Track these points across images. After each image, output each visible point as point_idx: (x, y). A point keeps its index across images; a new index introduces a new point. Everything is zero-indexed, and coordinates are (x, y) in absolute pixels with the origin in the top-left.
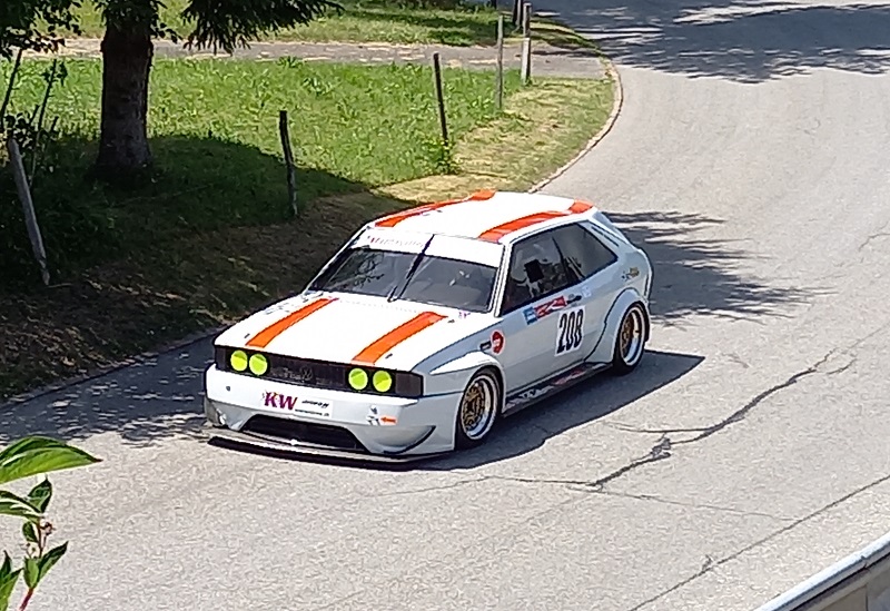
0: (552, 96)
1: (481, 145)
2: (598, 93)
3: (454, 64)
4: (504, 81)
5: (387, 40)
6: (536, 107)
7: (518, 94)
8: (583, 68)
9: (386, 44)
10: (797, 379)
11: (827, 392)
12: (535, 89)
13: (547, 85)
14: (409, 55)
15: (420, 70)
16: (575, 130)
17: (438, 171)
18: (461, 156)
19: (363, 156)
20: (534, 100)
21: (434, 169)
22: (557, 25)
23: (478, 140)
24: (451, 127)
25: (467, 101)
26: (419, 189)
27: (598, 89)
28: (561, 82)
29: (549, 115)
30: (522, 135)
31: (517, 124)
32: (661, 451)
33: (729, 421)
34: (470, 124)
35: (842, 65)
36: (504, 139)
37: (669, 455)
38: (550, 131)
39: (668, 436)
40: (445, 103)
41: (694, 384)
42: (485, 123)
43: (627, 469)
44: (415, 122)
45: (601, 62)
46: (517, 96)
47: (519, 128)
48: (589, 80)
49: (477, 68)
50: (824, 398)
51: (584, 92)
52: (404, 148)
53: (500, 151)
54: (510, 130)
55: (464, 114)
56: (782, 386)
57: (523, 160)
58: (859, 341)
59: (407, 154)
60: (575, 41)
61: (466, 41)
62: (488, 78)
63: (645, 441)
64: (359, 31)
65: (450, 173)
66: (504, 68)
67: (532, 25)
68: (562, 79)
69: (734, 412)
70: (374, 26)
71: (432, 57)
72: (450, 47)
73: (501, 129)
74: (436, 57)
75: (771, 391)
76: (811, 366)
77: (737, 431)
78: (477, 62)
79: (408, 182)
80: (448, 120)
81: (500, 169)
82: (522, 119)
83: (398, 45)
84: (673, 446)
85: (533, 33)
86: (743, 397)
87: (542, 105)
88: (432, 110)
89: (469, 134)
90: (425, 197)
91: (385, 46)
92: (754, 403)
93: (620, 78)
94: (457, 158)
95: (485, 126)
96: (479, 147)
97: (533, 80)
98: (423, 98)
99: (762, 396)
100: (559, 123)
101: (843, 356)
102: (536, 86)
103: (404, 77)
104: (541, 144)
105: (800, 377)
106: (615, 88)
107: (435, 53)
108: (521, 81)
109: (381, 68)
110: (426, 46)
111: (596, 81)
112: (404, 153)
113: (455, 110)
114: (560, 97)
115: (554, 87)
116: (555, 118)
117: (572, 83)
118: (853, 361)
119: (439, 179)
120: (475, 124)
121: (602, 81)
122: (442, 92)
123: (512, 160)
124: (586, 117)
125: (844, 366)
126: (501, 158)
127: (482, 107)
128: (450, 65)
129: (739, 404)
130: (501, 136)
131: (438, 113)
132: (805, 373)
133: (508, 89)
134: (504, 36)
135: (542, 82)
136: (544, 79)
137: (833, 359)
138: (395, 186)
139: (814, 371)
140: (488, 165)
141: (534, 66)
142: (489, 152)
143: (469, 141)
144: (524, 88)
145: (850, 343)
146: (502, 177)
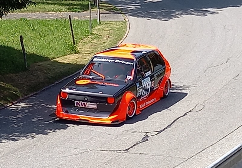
0: (108, 27)
1: (86, 44)
2: (122, 26)
3: (76, 18)
4: (92, 23)
7: (96, 27)
8: (117, 18)
9: (54, 12)
10: (186, 114)
11: (196, 117)
12: (102, 25)
13: (106, 24)
14: (62, 16)
15: (65, 20)
16: (115, 38)
17: (72, 53)
18: (79, 48)
19: (48, 49)
20: (102, 29)
21: (71, 52)
22: (108, 4)
23: (85, 42)
24: (76, 39)
25: (80, 30)
26: (66, 59)
27: (122, 25)
29: (107, 33)
30: (99, 40)
31: (97, 37)
32: (145, 139)
33: (166, 128)
35: (196, 14)
36: (93, 42)
37: (148, 140)
38: (107, 38)
39: (147, 134)
40: (73, 31)
41: (155, 117)
42: (87, 37)
43: (135, 145)
44: (64, 37)
45: (123, 15)
46: (96, 28)
47: (97, 38)
48: (119, 21)
49: (83, 19)
50: (195, 119)
51: (117, 25)
52: (61, 46)
53: (92, 46)
54: (95, 39)
55: (80, 34)
56: (182, 116)
57: (99, 48)
58: (205, 101)
59: (62, 48)
60: (114, 9)
61: (80, 11)
62: (87, 22)
63: (140, 136)
64: (45, 9)
65: (76, 53)
66: (92, 19)
67: (100, 5)
68: (110, 22)
69: (168, 125)
70: (50, 7)
71: (68, 16)
72: (75, 13)
73: (92, 38)
74: (70, 16)
75: (179, 118)
76: (191, 109)
77: (169, 131)
78: (83, 17)
79: (63, 57)
80: (75, 37)
81: (92, 51)
82: (98, 35)
83: (58, 13)
84: (149, 137)
85: (100, 7)
86: (170, 121)
87: (104, 30)
88: (69, 33)
89: (82, 41)
90: (68, 62)
91: (54, 13)
92: (174, 122)
93: (129, 21)
95: (87, 38)
96: (85, 45)
97: (101, 22)
98: (66, 30)
99: (176, 120)
100: (110, 36)
101: (201, 106)
102: (102, 24)
103: (60, 23)
104: (104, 43)
105: (188, 113)
106: (127, 24)
107: (69, 15)
108: (98, 23)
109: (53, 20)
110: (67, 13)
111: (121, 22)
112: (61, 47)
113: (77, 33)
114: (110, 27)
115: (108, 24)
116: (109, 34)
117: (114, 23)
118: (203, 107)
119: (73, 56)
120: (83, 37)
121: (123, 22)
122: (72, 27)
123: (95, 48)
124: (118, 33)
125: (200, 109)
126: (92, 48)
127: (85, 32)
128: (74, 18)
129: (169, 123)
130: (92, 41)
131: (71, 34)
132: (189, 112)
133: (93, 25)
134: (91, 8)
135: (104, 23)
136: (105, 22)
137: (197, 107)
138: (59, 58)
139: (192, 111)
140: (88, 50)
141: (101, 18)
142: (88, 46)
143: (82, 43)
144: (99, 25)
145: (202, 102)
146: (92, 54)
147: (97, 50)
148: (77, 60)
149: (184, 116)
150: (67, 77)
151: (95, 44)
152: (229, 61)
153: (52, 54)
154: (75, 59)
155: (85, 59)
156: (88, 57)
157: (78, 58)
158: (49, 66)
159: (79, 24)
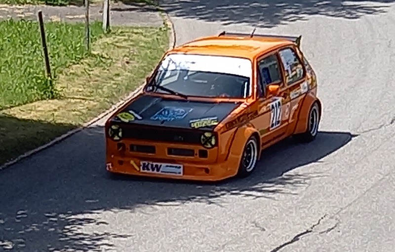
0: (125, 40)
1: (76, 78)
2: (159, 37)
3: (55, 19)
4: (91, 31)
5: (7, 3)
6: (114, 49)
8: (147, 20)
9: (6, 5)
10: (299, 237)
11: (320, 246)
12: (113, 35)
13: (122, 32)
14: (22, 13)
15: (31, 24)
16: (143, 65)
17: (44, 96)
18: (60, 85)
20: (112, 44)
21: (41, 95)
23: (73, 74)
24: (53, 65)
25: (64, 45)
26: (31, 110)
27: (159, 35)
28: (131, 30)
29: (123, 54)
30: (104, 69)
31: (100, 61)
34: (66, 62)
35: (330, 13)
36: (91, 73)
38: (124, 65)
40: (48, 47)
42: (78, 61)
44: (27, 62)
45: (160, 15)
46: (100, 41)
47: (101, 64)
48: (151, 28)
49: (71, 22)
51: (148, 37)
53: (89, 82)
54: (96, 65)
55: (62, 55)
56: (289, 243)
57: (106, 87)
58: (342, 209)
61: (64, 2)
62: (79, 28)
65: (53, 98)
66: (90, 21)
68: (132, 28)
71: (37, 15)
72: (52, 7)
73: (89, 65)
74: (40, 14)
75: (281, 247)
76: (309, 228)
78: (71, 17)
79: (24, 106)
80: (51, 60)
81: (89, 94)
82: (104, 58)
83: (14, 6)
87: (118, 47)
88: (39, 53)
89: (66, 70)
90: (36, 116)
93: (173, 26)
94: (58, 87)
95: (78, 63)
96: (73, 79)
97: (111, 28)
98: (33, 44)
100: (130, 59)
101: (331, 220)
102: (114, 33)
103: (19, 29)
104: (118, 75)
105: (301, 236)
106: (171, 33)
107: (40, 11)
108: (103, 30)
109: (2, 23)
110: (34, 6)
111: (156, 28)
112: (20, 84)
113: (56, 52)
114: (132, 41)
115: (126, 34)
116: (127, 57)
117: (140, 31)
118: (337, 223)
119: (45, 103)
120: (71, 62)
121: (161, 29)
122: (46, 39)
123: (97, 88)
124: (149, 55)
125: (331, 228)
126: (90, 86)
127: (75, 50)
128: (51, 19)
130: (89, 71)
131: (43, 54)
132: (304, 233)
133: (93, 36)
135: (118, 31)
136: (119, 28)
137: (324, 223)
138: (14, 108)
139: (310, 231)
140: (80, 92)
141: (112, 19)
142: (81, 82)
143: (66, 75)
144: (105, 35)
145: (335, 211)
146: (91, 100)
147: (100, 91)
148: (56, 114)
149: (292, 241)
150: (32, 151)
151: (97, 78)
154: (50, 111)
155: (74, 111)
156: (80, 107)
157: (59, 108)
159: (61, 32)
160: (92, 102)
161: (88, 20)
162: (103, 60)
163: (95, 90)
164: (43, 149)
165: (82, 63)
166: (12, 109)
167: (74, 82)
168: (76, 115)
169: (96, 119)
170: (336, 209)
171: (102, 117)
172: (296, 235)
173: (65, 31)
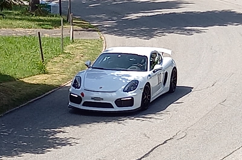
0: (81, 46)
1: (56, 63)
2: (98, 44)
3: (46, 35)
4: (64, 41)
5: (23, 28)
7: (69, 45)
8: (92, 36)
9: (22, 29)
10: (167, 142)
13: (79, 42)
14: (30, 33)
15: (34, 38)
16: (90, 57)
17: (41, 73)
19: (13, 68)
20: (75, 47)
21: (39, 72)
22: (83, 21)
24: (45, 58)
26: (34, 79)
28: (84, 41)
29: (80, 52)
30: (71, 60)
31: (69, 56)
33: (143, 157)
34: (52, 56)
36: (64, 61)
40: (43, 49)
41: (131, 145)
42: (57, 55)
44: (32, 56)
45: (99, 33)
47: (69, 57)
48: (94, 40)
49: (54, 37)
51: (92, 44)
52: (28, 65)
53: (63, 65)
54: (66, 58)
55: (50, 53)
56: (162, 144)
57: (71, 68)
58: (188, 128)
60: (88, 26)
61: (51, 27)
62: (58, 40)
64: (13, 25)
65: (45, 74)
67: (74, 21)
69: (145, 154)
70: (18, 23)
71: (38, 33)
72: (45, 30)
73: (63, 57)
75: (158, 146)
76: (172, 137)
78: (54, 35)
79: (30, 77)
81: (63, 72)
83: (26, 29)
85: (74, 24)
86: (148, 149)
87: (77, 49)
89: (52, 60)
90: (36, 82)
91: (21, 30)
92: (152, 150)
93: (105, 39)
94: (48, 68)
95: (58, 57)
97: (74, 40)
98: (35, 48)
99: (155, 148)
100: (84, 55)
101: (182, 133)
102: (76, 43)
103: (29, 40)
104: (77, 62)
105: (168, 141)
106: (104, 43)
107: (39, 31)
108: (70, 41)
109: (20, 37)
110: (36, 29)
111: (97, 40)
112: (29, 67)
113: (47, 51)
114: (84, 46)
115: (82, 43)
116: (82, 53)
117: (88, 41)
118: (186, 135)
119: (41, 76)
120: (54, 56)
121: (99, 40)
122: (42, 45)
123: (67, 68)
124: (93, 53)
125: (182, 137)
126: (63, 68)
127: (56, 50)
128: (45, 36)
129: (147, 151)
130: (63, 60)
131: (40, 52)
132: (169, 139)
133: (65, 43)
134: (63, 25)
136: (78, 40)
137: (179, 134)
138: (26, 78)
139: (172, 139)
140: (59, 70)
141: (75, 35)
142: (59, 66)
143: (52, 62)
144: (71, 43)
145: (185, 129)
146: (64, 74)
147: (68, 70)
148: (46, 81)
149: (163, 144)
150: (34, 99)
151: (67, 64)
152: (215, 84)
153: (19, 74)
154: (43, 80)
155: (55, 80)
156: (58, 78)
157: (48, 78)
158: (14, 87)
159: (49, 42)
160: (64, 75)
161: (63, 36)
162: (70, 55)
163: (65, 70)
164: (40, 98)
165: (59, 57)
166: (24, 79)
167: (56, 66)
168: (56, 81)
169: (66, 84)
170: (185, 128)
171: (69, 83)
172: (165, 140)
173: (51, 42)
